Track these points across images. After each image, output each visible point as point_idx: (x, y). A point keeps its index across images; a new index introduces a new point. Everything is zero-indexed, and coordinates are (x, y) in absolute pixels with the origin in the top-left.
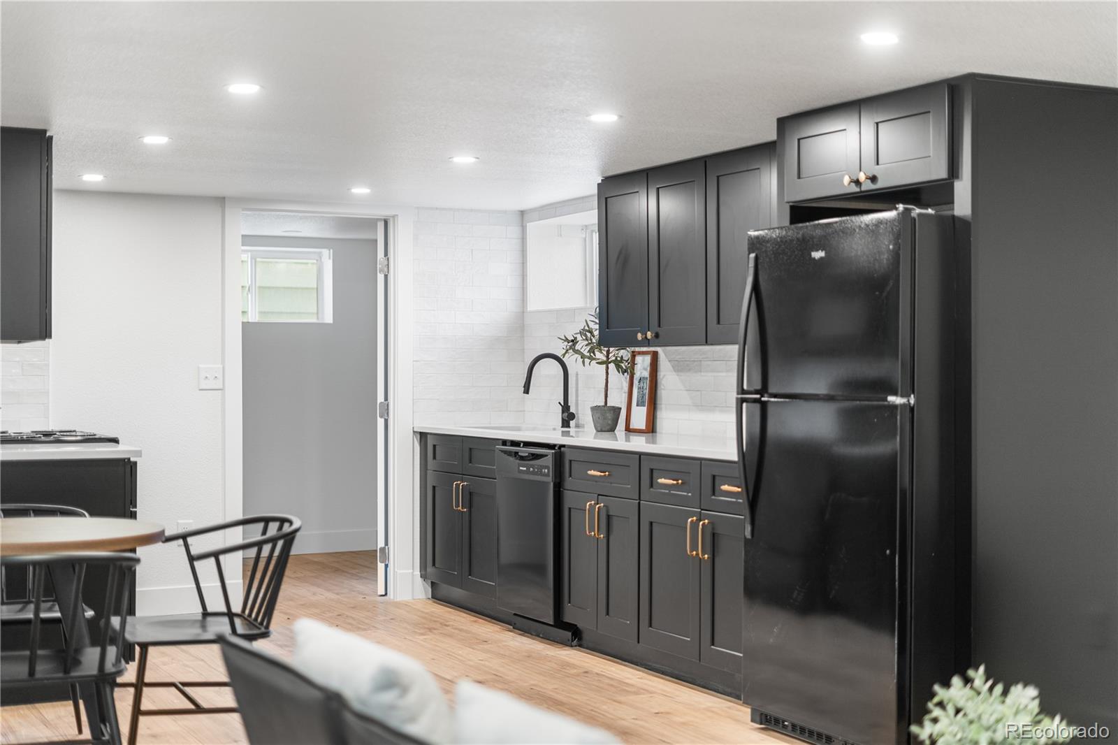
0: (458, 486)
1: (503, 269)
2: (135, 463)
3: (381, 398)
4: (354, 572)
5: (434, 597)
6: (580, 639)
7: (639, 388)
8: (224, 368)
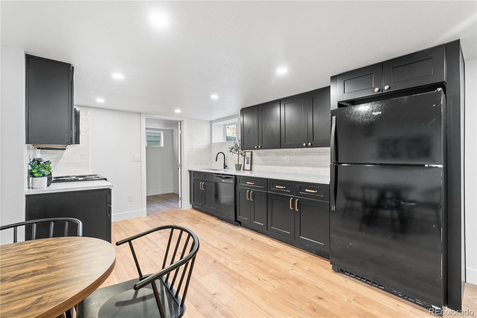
0: (201, 184)
1: (207, 133)
2: (111, 189)
3: (180, 163)
4: (170, 200)
5: (193, 208)
6: (241, 224)
7: (247, 160)
8: (141, 156)
